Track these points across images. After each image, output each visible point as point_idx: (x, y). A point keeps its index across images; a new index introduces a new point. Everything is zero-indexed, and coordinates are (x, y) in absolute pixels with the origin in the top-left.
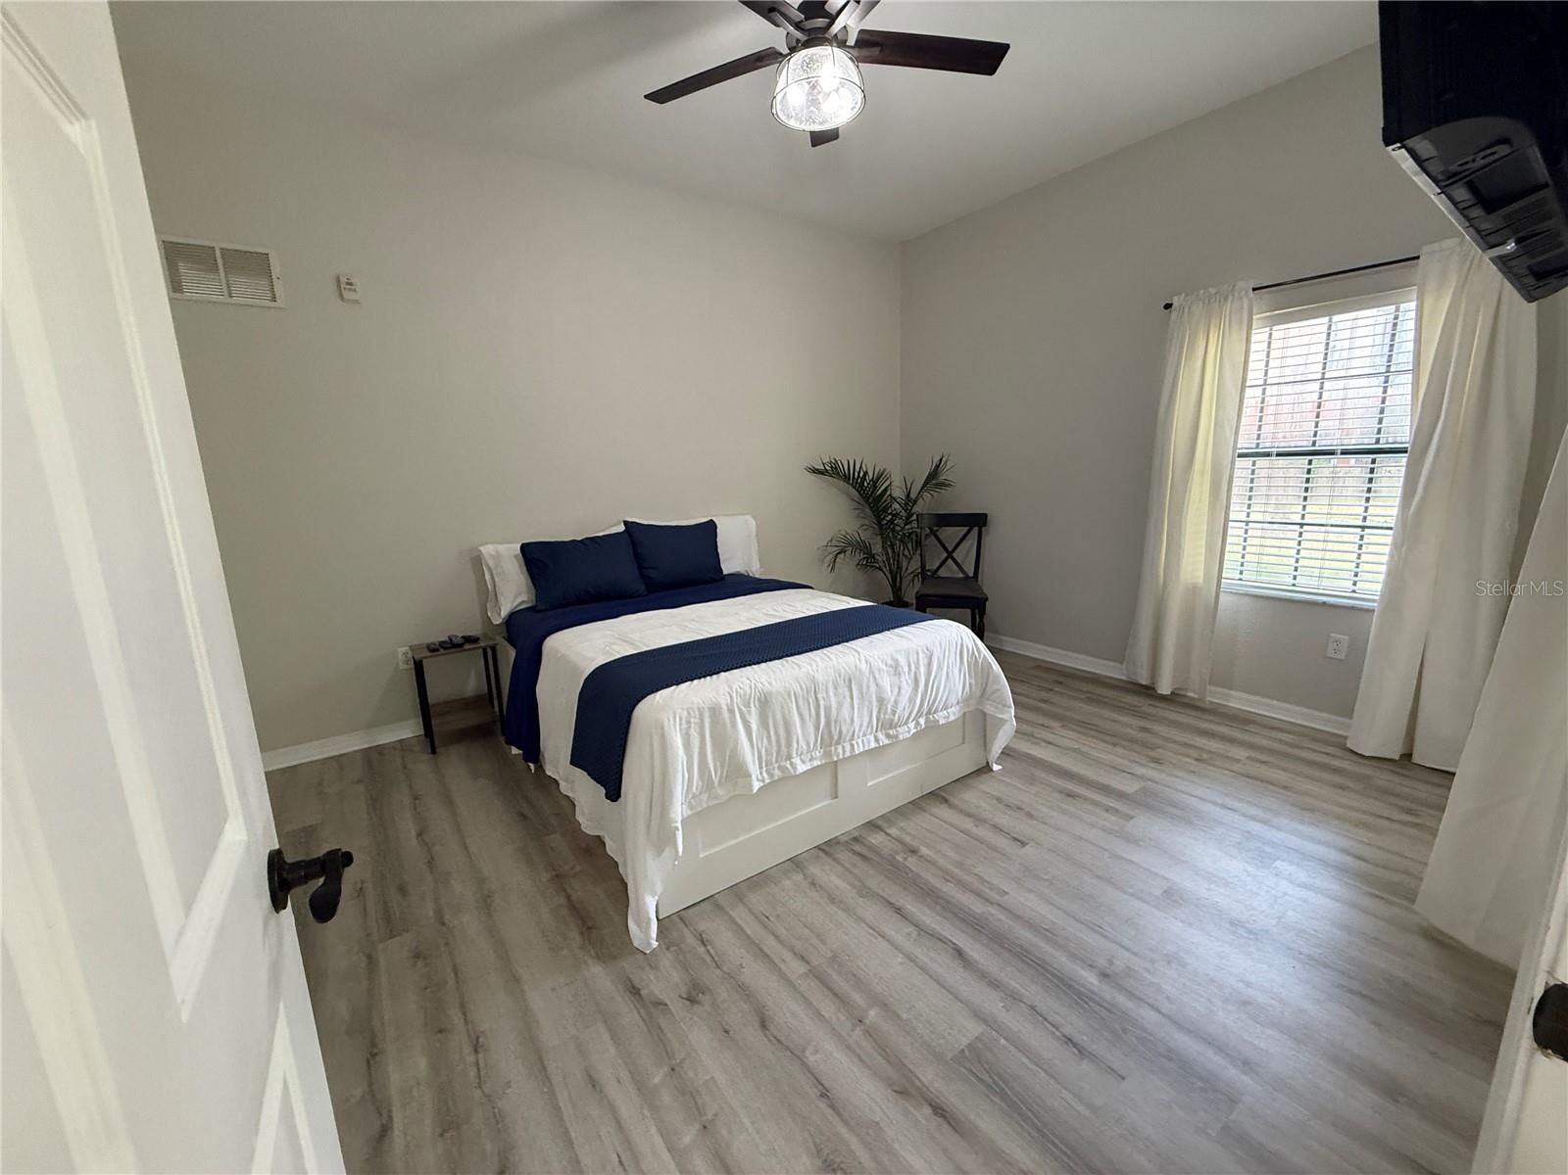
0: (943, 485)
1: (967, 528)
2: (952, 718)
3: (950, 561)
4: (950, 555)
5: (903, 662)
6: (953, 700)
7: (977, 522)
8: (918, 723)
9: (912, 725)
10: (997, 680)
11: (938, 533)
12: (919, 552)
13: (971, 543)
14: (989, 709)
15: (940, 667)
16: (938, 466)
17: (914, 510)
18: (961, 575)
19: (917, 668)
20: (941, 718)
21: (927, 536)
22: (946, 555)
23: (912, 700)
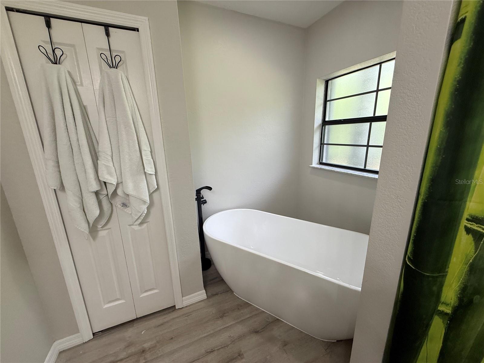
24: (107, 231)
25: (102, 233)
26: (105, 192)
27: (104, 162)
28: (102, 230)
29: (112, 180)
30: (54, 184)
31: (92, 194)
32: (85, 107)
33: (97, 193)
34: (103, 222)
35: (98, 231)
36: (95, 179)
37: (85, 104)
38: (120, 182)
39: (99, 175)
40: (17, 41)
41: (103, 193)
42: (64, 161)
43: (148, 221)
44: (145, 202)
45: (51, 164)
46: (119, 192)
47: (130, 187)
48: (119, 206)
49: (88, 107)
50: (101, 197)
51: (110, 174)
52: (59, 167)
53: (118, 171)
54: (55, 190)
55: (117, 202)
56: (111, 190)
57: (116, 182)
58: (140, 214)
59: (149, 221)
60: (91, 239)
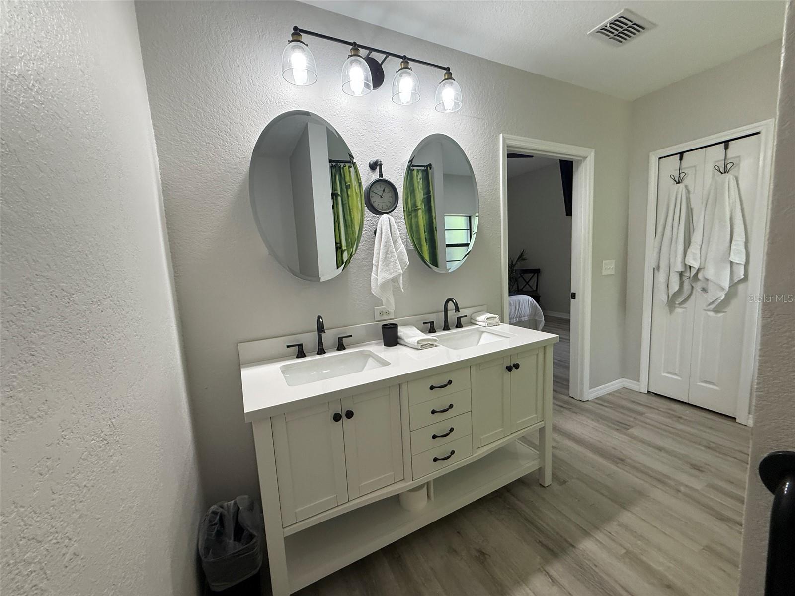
0: (524, 259)
1: (533, 274)
2: (526, 320)
3: (527, 285)
4: (527, 283)
5: (512, 302)
6: (526, 314)
7: (537, 272)
8: (516, 320)
9: (515, 320)
10: (539, 310)
11: (523, 276)
12: (516, 283)
13: (535, 279)
14: (537, 318)
15: (522, 305)
16: (522, 254)
17: (514, 269)
18: (531, 290)
19: (516, 304)
20: (523, 319)
21: (519, 277)
22: (525, 283)
23: (515, 313)
24: (683, 310)
25: (679, 310)
26: (688, 274)
27: (694, 249)
28: (678, 307)
29: (696, 265)
30: (654, 265)
31: (676, 273)
32: (692, 209)
33: (681, 274)
34: (680, 300)
35: (675, 308)
36: (682, 263)
37: (692, 206)
38: (702, 266)
39: (686, 259)
40: (659, 179)
41: (685, 275)
42: (665, 249)
43: (726, 310)
44: (723, 289)
45: (657, 250)
46: (700, 276)
47: (710, 272)
48: (699, 290)
49: (694, 209)
50: (684, 278)
51: (695, 259)
52: (660, 252)
53: (703, 259)
54: (654, 268)
55: (698, 286)
56: (693, 272)
57: (698, 266)
58: (714, 299)
59: (726, 312)
60: (669, 313)
